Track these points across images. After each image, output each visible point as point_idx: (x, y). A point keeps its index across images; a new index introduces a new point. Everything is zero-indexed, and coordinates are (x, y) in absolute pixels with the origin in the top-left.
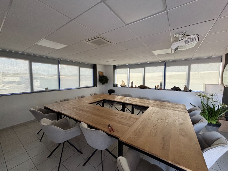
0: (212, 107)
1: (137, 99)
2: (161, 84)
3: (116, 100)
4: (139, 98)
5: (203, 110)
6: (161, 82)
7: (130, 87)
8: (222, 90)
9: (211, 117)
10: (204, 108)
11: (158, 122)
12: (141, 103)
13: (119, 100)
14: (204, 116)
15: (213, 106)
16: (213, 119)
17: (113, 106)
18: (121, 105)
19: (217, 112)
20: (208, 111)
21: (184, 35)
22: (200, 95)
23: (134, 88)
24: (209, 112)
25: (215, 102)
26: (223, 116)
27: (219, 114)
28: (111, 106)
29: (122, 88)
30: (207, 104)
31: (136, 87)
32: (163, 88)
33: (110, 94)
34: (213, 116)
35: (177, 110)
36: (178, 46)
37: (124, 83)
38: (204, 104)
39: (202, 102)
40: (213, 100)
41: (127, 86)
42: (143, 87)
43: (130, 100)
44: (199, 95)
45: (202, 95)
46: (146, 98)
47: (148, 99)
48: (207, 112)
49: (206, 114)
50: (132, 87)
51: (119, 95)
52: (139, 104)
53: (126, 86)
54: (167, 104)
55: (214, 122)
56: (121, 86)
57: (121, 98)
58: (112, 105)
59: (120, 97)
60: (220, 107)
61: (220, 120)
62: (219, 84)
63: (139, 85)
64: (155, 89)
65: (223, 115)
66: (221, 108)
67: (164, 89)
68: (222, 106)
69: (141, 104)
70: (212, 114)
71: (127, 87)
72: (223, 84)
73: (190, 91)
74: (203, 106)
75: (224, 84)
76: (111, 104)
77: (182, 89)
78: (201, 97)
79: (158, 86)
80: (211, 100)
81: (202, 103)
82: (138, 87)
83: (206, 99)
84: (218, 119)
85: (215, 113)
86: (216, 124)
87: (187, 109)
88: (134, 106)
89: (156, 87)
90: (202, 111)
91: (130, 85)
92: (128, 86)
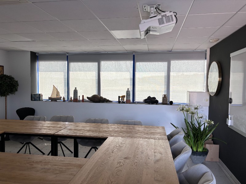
0: (198, 126)
1: (84, 124)
2: (128, 93)
3: (36, 131)
4: (89, 121)
5: (188, 132)
6: (128, 89)
7: (71, 101)
8: (207, 101)
9: (197, 142)
10: (188, 129)
11: (122, 164)
12: (93, 131)
13: (44, 131)
14: (188, 141)
15: (199, 124)
16: (199, 144)
17: (31, 146)
18: (48, 140)
19: (203, 133)
20: (193, 132)
21: (157, 9)
22: (183, 110)
23: (79, 101)
24: (194, 135)
25: (200, 118)
26: (210, 139)
27: (206, 135)
28: (25, 147)
29: (53, 103)
30: (192, 123)
31: (83, 100)
32: (131, 101)
33: (22, 118)
34: (199, 140)
35: (152, 136)
36: (150, 27)
37: (58, 93)
38: (188, 123)
39: (185, 119)
40: (198, 115)
41: (64, 98)
42: (97, 99)
43: (69, 128)
44: (181, 109)
45: (185, 109)
46: (102, 120)
47: (106, 122)
48: (192, 135)
49: (190, 139)
50: (76, 100)
51: (44, 120)
52: (88, 134)
53: (62, 99)
54: (138, 129)
55: (200, 150)
56: (50, 98)
57: (49, 125)
58: (28, 143)
59: (47, 124)
60: (206, 124)
61: (207, 145)
62: (205, 92)
63: (90, 96)
64: (119, 102)
65: (210, 137)
66: (207, 126)
67: (134, 102)
68: (208, 124)
69: (91, 133)
70: (197, 136)
71: (64, 101)
72: (208, 91)
73: (171, 103)
74: (187, 127)
75: (210, 91)
76: (25, 143)
77: (160, 100)
78: (185, 112)
79: (123, 97)
80: (196, 116)
81: (185, 122)
82: (87, 99)
83: (190, 115)
84: (205, 144)
85: (201, 135)
86: (202, 152)
87: (167, 134)
88: (78, 140)
89: (120, 98)
90: (186, 134)
91: (72, 95)
92: (66, 99)
